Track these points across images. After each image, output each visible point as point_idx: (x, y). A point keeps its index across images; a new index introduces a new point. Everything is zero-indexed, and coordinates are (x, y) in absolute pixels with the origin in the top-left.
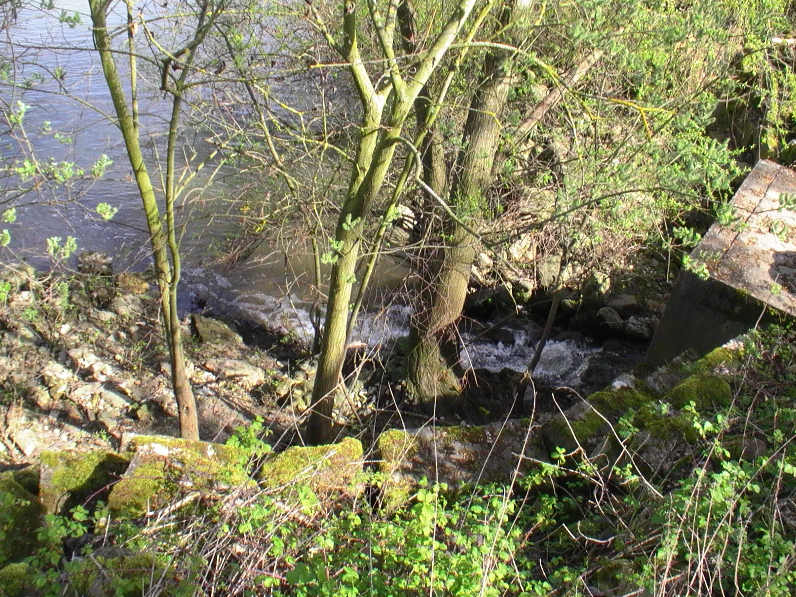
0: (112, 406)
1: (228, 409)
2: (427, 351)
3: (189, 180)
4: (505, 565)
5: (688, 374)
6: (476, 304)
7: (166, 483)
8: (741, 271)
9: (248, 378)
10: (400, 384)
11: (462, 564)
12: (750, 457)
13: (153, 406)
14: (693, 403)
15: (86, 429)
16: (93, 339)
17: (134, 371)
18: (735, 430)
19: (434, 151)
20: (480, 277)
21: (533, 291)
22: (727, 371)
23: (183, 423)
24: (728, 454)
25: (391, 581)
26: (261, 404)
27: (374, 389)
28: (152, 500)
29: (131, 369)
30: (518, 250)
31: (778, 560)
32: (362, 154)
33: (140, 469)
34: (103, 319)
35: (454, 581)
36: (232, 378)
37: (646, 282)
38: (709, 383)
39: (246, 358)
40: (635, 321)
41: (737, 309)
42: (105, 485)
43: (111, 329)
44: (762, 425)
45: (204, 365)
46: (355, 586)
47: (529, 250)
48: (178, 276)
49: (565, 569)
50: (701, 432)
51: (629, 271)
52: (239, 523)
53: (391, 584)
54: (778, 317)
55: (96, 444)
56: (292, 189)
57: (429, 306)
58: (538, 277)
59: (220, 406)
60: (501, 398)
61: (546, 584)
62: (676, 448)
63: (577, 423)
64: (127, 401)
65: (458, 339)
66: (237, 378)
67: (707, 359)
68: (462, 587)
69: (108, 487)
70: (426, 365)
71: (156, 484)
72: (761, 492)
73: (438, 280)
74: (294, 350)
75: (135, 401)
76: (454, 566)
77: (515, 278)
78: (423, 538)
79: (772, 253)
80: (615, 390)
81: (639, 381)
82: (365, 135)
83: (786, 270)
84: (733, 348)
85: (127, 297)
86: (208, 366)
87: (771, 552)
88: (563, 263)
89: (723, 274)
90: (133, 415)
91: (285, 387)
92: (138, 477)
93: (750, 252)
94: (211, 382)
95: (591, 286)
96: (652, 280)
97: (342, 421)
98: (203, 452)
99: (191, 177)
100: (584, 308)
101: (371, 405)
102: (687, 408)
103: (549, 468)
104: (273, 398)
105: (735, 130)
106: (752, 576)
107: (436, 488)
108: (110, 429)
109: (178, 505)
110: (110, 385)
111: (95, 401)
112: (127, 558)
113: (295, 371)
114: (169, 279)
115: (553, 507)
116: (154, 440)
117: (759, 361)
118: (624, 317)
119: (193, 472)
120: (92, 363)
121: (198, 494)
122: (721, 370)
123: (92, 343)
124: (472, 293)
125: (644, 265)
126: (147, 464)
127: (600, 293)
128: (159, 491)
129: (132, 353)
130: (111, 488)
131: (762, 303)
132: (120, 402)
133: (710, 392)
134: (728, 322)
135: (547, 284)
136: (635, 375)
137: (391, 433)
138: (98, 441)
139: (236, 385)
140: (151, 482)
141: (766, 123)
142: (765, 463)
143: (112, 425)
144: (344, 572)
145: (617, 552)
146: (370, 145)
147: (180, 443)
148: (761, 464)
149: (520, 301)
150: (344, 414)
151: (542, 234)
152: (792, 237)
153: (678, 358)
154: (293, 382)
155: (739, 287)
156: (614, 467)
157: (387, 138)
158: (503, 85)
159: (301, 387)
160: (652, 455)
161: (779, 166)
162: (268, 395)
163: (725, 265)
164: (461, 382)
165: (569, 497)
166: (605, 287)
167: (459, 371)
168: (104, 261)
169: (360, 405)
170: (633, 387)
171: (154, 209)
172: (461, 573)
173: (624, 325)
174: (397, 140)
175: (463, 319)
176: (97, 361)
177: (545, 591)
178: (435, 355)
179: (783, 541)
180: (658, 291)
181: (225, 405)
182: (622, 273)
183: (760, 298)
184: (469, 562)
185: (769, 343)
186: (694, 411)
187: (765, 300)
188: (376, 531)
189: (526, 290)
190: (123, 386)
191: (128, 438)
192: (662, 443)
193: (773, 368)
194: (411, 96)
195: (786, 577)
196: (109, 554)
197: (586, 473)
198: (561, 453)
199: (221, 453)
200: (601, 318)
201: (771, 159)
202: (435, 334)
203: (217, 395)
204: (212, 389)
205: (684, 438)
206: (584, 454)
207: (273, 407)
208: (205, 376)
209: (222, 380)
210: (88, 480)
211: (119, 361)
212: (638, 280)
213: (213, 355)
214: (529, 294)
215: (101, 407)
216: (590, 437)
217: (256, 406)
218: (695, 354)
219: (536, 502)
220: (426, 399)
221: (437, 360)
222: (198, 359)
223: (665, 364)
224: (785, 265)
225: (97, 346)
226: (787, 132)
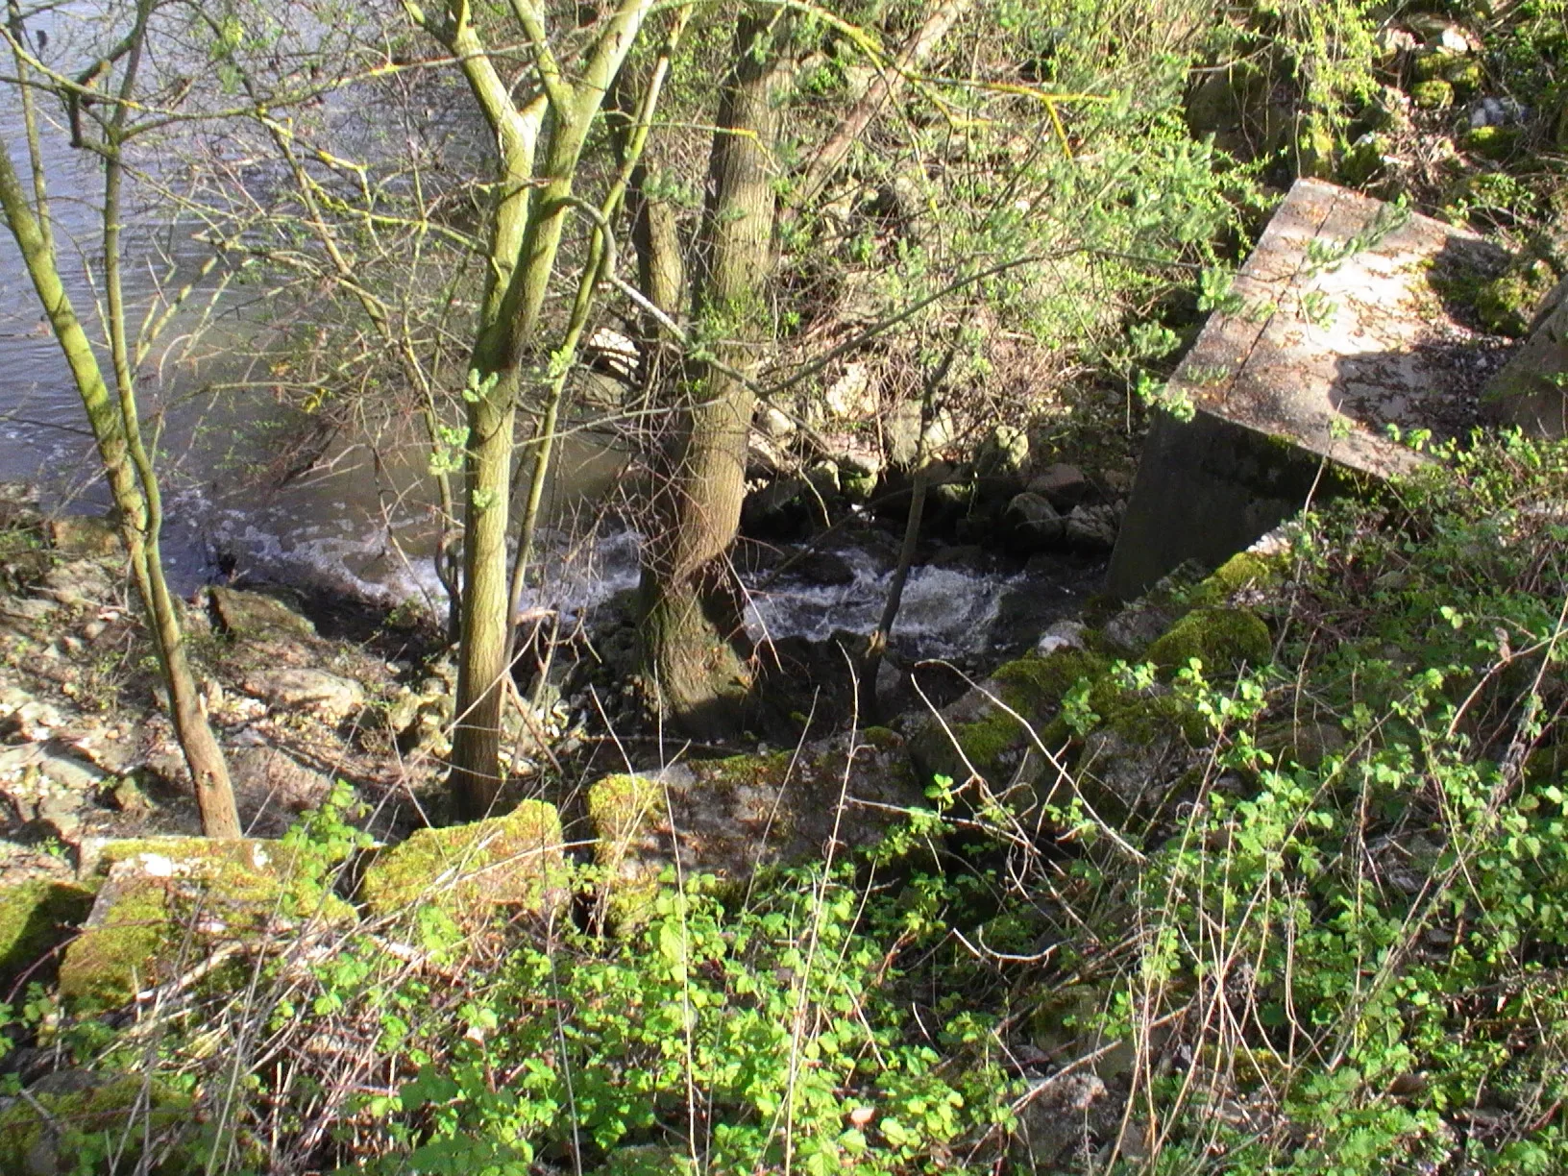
0: (65, 786)
1: (296, 769)
2: (677, 612)
3: (163, 321)
4: (846, 1023)
5: (1184, 610)
6: (770, 510)
7: (172, 931)
8: (1275, 400)
9: (331, 702)
10: (631, 682)
11: (751, 1031)
12: (1313, 761)
13: (147, 779)
14: (1196, 663)
15: (16, 839)
16: (16, 658)
17: (104, 712)
18: (1279, 711)
19: (653, 216)
20: (773, 457)
21: (880, 474)
22: (1261, 597)
23: (206, 806)
24: (1268, 759)
25: (622, 1077)
26: (362, 750)
27: (581, 697)
28: (146, 968)
29: (96, 709)
30: (844, 397)
31: (1374, 956)
32: (502, 237)
33: (117, 909)
34: (31, 615)
35: (738, 1065)
36: (299, 705)
37: (1099, 438)
38: (1224, 623)
39: (324, 664)
40: (1084, 516)
41: (1273, 474)
42: (50, 949)
43: (50, 632)
44: (1331, 698)
45: (242, 686)
46: (551, 1096)
47: (864, 394)
48: (159, 516)
49: (966, 1017)
50: (1213, 720)
51: (1065, 419)
52: (315, 995)
53: (622, 1084)
54: (1352, 482)
55: (40, 867)
56: (375, 320)
57: (671, 523)
58: (888, 446)
59: (283, 765)
60: (834, 691)
61: (928, 1053)
62: (1168, 757)
63: (976, 727)
64: (95, 775)
65: (735, 584)
66: (310, 705)
67: (1219, 577)
68: (756, 1077)
69: (56, 951)
70: (677, 641)
71: (152, 935)
72: (1336, 827)
73: (685, 472)
74: (419, 636)
75: (111, 773)
76: (736, 1036)
77: (842, 453)
78: (673, 986)
79: (1333, 359)
80: (1045, 655)
81: (1091, 634)
82: (505, 199)
83: (1362, 390)
84: (1268, 551)
85: (75, 566)
86: (249, 686)
87: (1359, 944)
88: (928, 415)
89: (1239, 409)
90: (108, 800)
91: (405, 713)
92: (113, 926)
93: (1290, 362)
94: (258, 719)
95: (993, 454)
96: (1110, 432)
97: (523, 767)
98: (245, 858)
99: (169, 314)
100: (981, 498)
101: (578, 731)
102: (1185, 673)
103: (922, 818)
104: (384, 737)
105: (1249, 126)
106: (1327, 994)
107: (693, 884)
108: (65, 833)
109: (200, 971)
110: (58, 746)
111: (31, 781)
112: (99, 1089)
113: (422, 678)
114: (142, 524)
115: (939, 897)
116: (145, 846)
117: (1321, 571)
118: (1063, 509)
119: (222, 903)
120: (17, 704)
121: (237, 946)
122: (1248, 594)
123: (13, 666)
124: (761, 490)
125: (1094, 403)
126: (130, 895)
127: (1011, 466)
128: (158, 948)
129: (95, 678)
130: (63, 953)
131: (1319, 457)
132: (80, 778)
133: (1227, 641)
134: (1258, 501)
135: (906, 459)
136: (1086, 621)
137: (613, 782)
138: (44, 860)
139: (308, 719)
140: (141, 933)
141: (1308, 107)
142: (1336, 768)
143: (68, 825)
144: (528, 1071)
145: (1065, 975)
146: (516, 218)
147: (198, 847)
148: (1329, 770)
149: (857, 495)
150: (527, 753)
151: (887, 360)
152: (1369, 326)
153: (1167, 579)
154: (420, 701)
155: (1272, 430)
156: (1047, 807)
157: (547, 199)
158: (776, 74)
159: (436, 709)
160: (1123, 775)
161: (1335, 189)
162: (373, 731)
163: (1242, 389)
164: (749, 667)
165: (969, 873)
166: (1021, 452)
167: (742, 645)
168: (24, 499)
169: (556, 734)
170: (1080, 646)
171: (96, 386)
172: (752, 1049)
173: (1064, 525)
174: (567, 202)
175: (741, 542)
176: (27, 701)
177: (926, 1066)
178: (694, 621)
179: (1382, 921)
180: (1125, 452)
181: (289, 760)
182: (1052, 422)
183: (1316, 448)
184: (765, 1027)
185: (1338, 536)
186: (1198, 679)
187: (1325, 453)
188: (583, 982)
189: (866, 474)
190: (84, 744)
191: (93, 849)
192: (1142, 751)
193: (1350, 582)
194: (585, 112)
195: (1393, 990)
196: (63, 1085)
197: (993, 824)
198: (944, 787)
199: (281, 858)
200: (1017, 515)
201: (1322, 177)
202: (690, 578)
203: (273, 742)
204: (261, 732)
205: (1182, 734)
206: (984, 787)
207: (385, 755)
208: (245, 707)
209: (280, 711)
210: (18, 941)
211: (71, 696)
212: (1084, 435)
213: (261, 663)
214: (871, 483)
215: (44, 792)
216: (1004, 751)
217: (351, 756)
218: (1199, 568)
219: (906, 890)
220: (685, 709)
221: (699, 629)
222: (229, 675)
223: (1144, 594)
224: (1359, 380)
225: (25, 670)
226: (1348, 121)
